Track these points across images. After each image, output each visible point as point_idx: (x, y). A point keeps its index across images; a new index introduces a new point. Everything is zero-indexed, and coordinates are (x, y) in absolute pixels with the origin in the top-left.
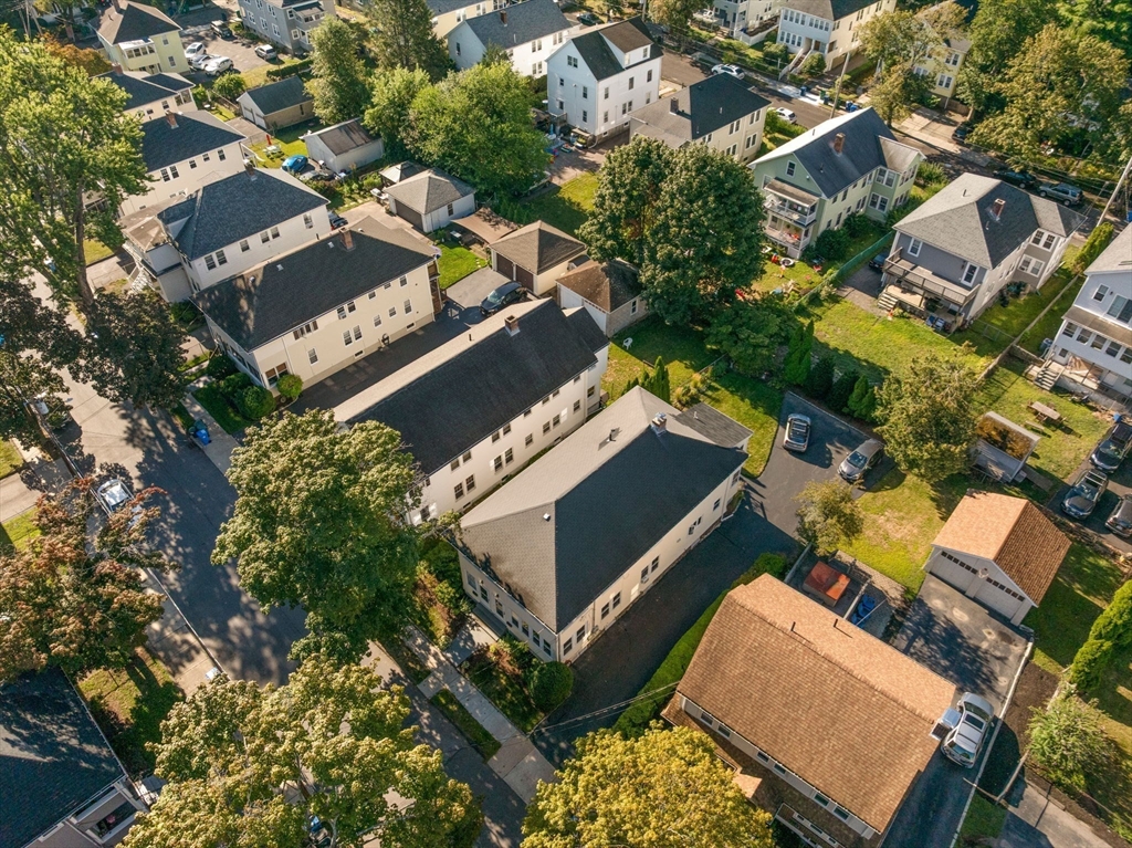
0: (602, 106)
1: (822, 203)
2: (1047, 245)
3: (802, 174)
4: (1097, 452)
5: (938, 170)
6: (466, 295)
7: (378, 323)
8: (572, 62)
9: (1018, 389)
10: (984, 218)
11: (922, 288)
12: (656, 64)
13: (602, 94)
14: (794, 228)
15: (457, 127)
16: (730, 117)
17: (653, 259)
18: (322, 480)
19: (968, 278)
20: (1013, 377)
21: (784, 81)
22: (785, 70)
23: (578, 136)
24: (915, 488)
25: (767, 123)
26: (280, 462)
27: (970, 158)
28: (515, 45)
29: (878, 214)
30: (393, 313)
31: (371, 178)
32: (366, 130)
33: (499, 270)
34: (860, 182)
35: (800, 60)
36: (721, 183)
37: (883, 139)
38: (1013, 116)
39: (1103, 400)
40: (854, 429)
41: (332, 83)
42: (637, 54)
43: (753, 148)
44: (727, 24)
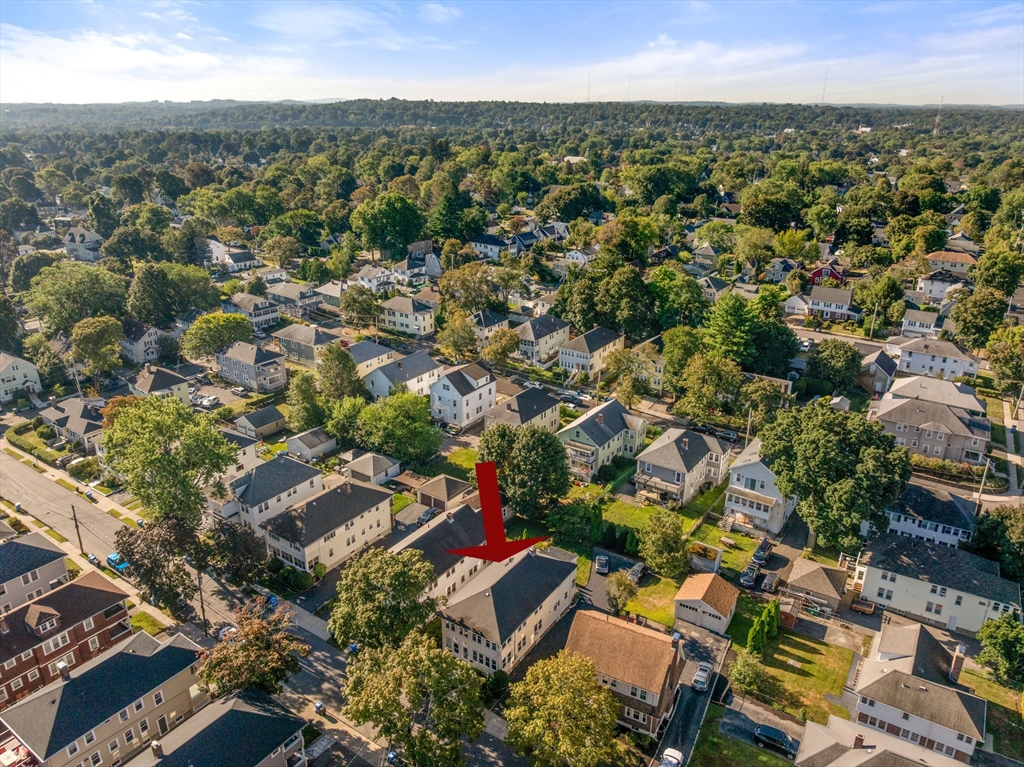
0: (465, 410)
1: (597, 450)
2: (717, 460)
3: (584, 436)
4: (754, 556)
5: (659, 429)
6: (407, 517)
7: (364, 533)
8: (446, 387)
9: (714, 533)
10: (680, 449)
11: (656, 488)
12: (493, 385)
13: (464, 403)
14: (585, 466)
15: (390, 427)
16: (541, 410)
17: (513, 483)
18: (398, 568)
19: (678, 480)
20: (711, 527)
21: (567, 388)
22: (566, 382)
23: (451, 428)
24: (667, 583)
25: (561, 412)
26: (373, 567)
27: (678, 422)
28: (408, 380)
29: (628, 455)
30: (371, 527)
31: (333, 460)
32: (327, 433)
33: (422, 503)
34: (616, 438)
35: (574, 376)
36: (543, 442)
37: (624, 415)
38: (690, 397)
39: (757, 533)
40: (631, 561)
41: (305, 409)
42: (482, 381)
43: (555, 426)
44: (529, 358)
